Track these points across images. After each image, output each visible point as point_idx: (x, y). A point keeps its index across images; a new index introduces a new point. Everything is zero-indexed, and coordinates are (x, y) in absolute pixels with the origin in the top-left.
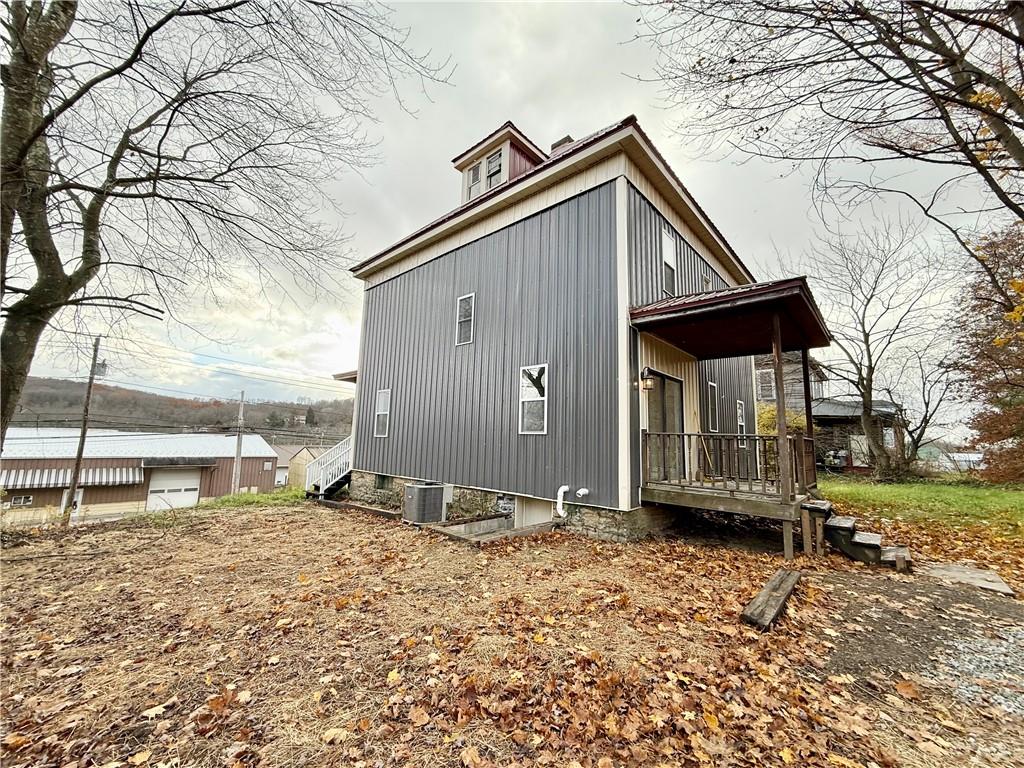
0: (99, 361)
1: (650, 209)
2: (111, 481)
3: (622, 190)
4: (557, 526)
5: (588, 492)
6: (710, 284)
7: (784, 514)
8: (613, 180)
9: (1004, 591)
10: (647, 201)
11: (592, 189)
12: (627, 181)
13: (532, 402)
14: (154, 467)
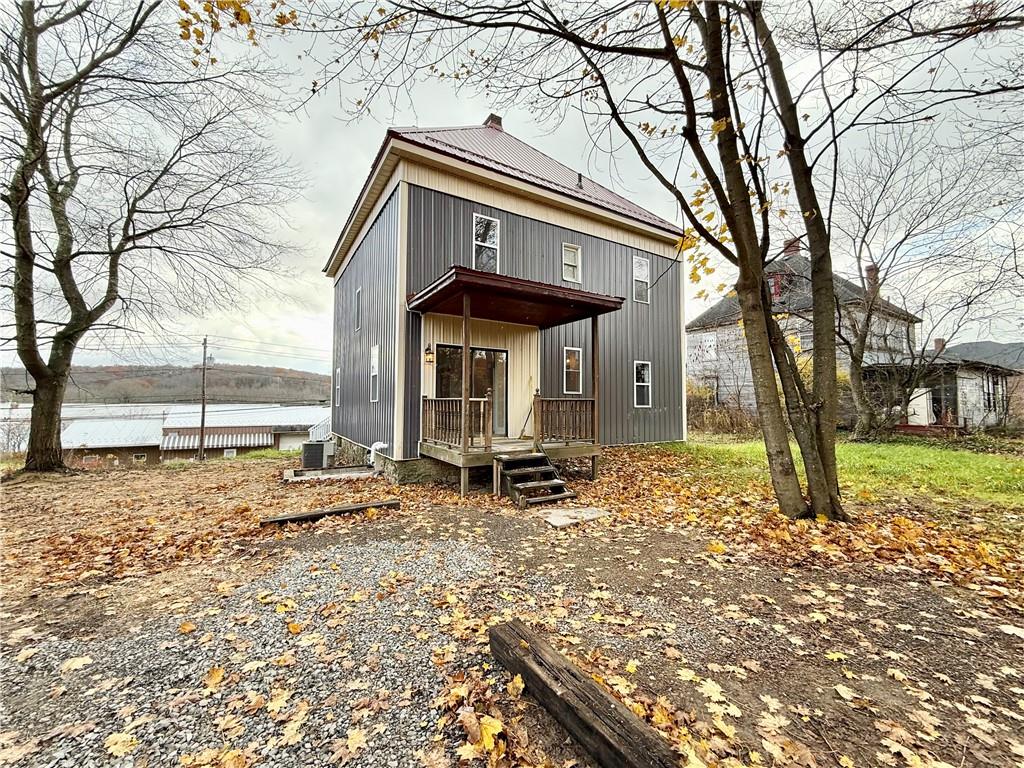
0: (208, 355)
1: (452, 200)
2: (252, 443)
3: (403, 193)
4: (380, 473)
5: (386, 446)
6: (580, 250)
7: (459, 462)
8: (398, 185)
9: (554, 524)
10: (445, 194)
11: (392, 194)
12: (410, 184)
13: (375, 377)
14: (280, 433)
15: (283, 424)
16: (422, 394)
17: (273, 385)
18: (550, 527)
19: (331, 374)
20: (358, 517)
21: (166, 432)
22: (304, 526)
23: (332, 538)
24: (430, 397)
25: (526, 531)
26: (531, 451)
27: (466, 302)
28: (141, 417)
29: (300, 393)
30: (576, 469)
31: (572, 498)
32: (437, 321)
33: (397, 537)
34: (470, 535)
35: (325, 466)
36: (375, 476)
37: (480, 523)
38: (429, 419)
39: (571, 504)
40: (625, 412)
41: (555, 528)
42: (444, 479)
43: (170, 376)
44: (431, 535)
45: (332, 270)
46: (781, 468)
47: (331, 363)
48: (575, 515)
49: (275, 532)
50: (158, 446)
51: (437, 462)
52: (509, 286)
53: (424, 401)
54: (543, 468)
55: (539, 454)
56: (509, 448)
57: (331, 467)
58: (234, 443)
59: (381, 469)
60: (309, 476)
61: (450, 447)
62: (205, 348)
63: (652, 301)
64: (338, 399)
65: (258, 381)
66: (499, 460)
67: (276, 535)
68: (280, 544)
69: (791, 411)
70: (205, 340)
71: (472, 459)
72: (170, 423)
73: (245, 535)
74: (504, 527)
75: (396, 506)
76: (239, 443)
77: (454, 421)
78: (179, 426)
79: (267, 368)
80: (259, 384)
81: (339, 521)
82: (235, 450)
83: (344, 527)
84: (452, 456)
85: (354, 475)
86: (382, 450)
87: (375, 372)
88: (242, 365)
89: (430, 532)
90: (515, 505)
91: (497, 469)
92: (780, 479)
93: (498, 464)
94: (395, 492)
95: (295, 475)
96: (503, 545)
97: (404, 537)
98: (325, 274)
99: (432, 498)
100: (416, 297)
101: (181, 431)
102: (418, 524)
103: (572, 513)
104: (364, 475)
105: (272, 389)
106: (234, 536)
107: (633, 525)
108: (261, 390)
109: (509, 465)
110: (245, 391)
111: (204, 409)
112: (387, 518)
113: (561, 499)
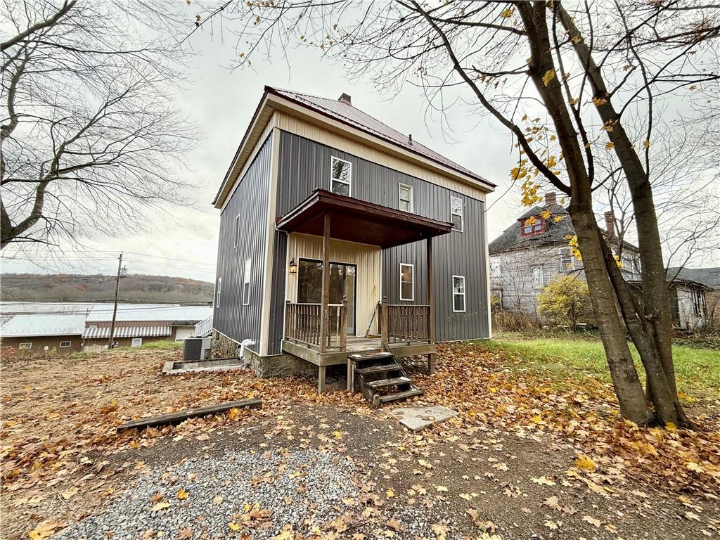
0: (122, 267)
1: (314, 145)
2: (155, 333)
3: (276, 137)
4: (248, 366)
5: (254, 343)
6: (412, 190)
7: (318, 361)
8: (272, 131)
9: (410, 427)
10: (310, 140)
11: (267, 139)
12: (281, 130)
13: (247, 284)
14: (176, 326)
15: (179, 319)
16: (286, 299)
17: (176, 290)
18: (405, 429)
19: (214, 282)
20: (219, 419)
21: (88, 324)
22: (164, 430)
23: (190, 448)
24: (293, 302)
25: (383, 436)
26: (379, 351)
27: (327, 221)
28: (71, 313)
29: (196, 296)
30: (413, 363)
31: (420, 395)
32: (300, 240)
33: (256, 444)
34: (330, 441)
35: (202, 358)
36: (244, 369)
37: (338, 426)
38: (291, 321)
39: (419, 402)
40: (446, 316)
41: (411, 431)
42: (302, 372)
43: (100, 283)
44: (291, 442)
45: (219, 203)
46: (625, 375)
47: (215, 274)
48: (427, 415)
49: (131, 440)
50: (81, 335)
51: (297, 358)
52: (363, 209)
53: (287, 305)
54: (391, 367)
55: (387, 354)
56: (360, 348)
57: (207, 359)
58: (141, 334)
59: (249, 362)
60: (188, 368)
61: (309, 347)
62: (120, 261)
63: (465, 229)
64: (218, 302)
65: (165, 287)
66: (353, 359)
67: (133, 442)
68: (133, 455)
69: (629, 321)
70: (121, 255)
71: (329, 358)
72: (91, 318)
73: (98, 444)
74: (363, 429)
75: (258, 406)
76: (144, 334)
77: (312, 323)
78: (98, 320)
79: (173, 278)
80: (166, 289)
81: (201, 424)
82: (141, 339)
83: (204, 432)
84: (311, 355)
85: (225, 368)
86: (250, 347)
87: (247, 280)
88: (154, 275)
89: (290, 438)
90: (368, 403)
91: (351, 368)
92: (623, 385)
93: (352, 363)
94: (259, 387)
95: (174, 368)
96: (364, 455)
97: (263, 445)
98: (214, 206)
99: (292, 394)
100: (283, 219)
101: (99, 324)
102: (279, 427)
103: (421, 412)
104: (234, 367)
105: (174, 293)
106: (87, 444)
107: (483, 428)
108: (167, 293)
109: (362, 364)
110: (155, 294)
111: (116, 308)
112: (249, 420)
113: (409, 397)
